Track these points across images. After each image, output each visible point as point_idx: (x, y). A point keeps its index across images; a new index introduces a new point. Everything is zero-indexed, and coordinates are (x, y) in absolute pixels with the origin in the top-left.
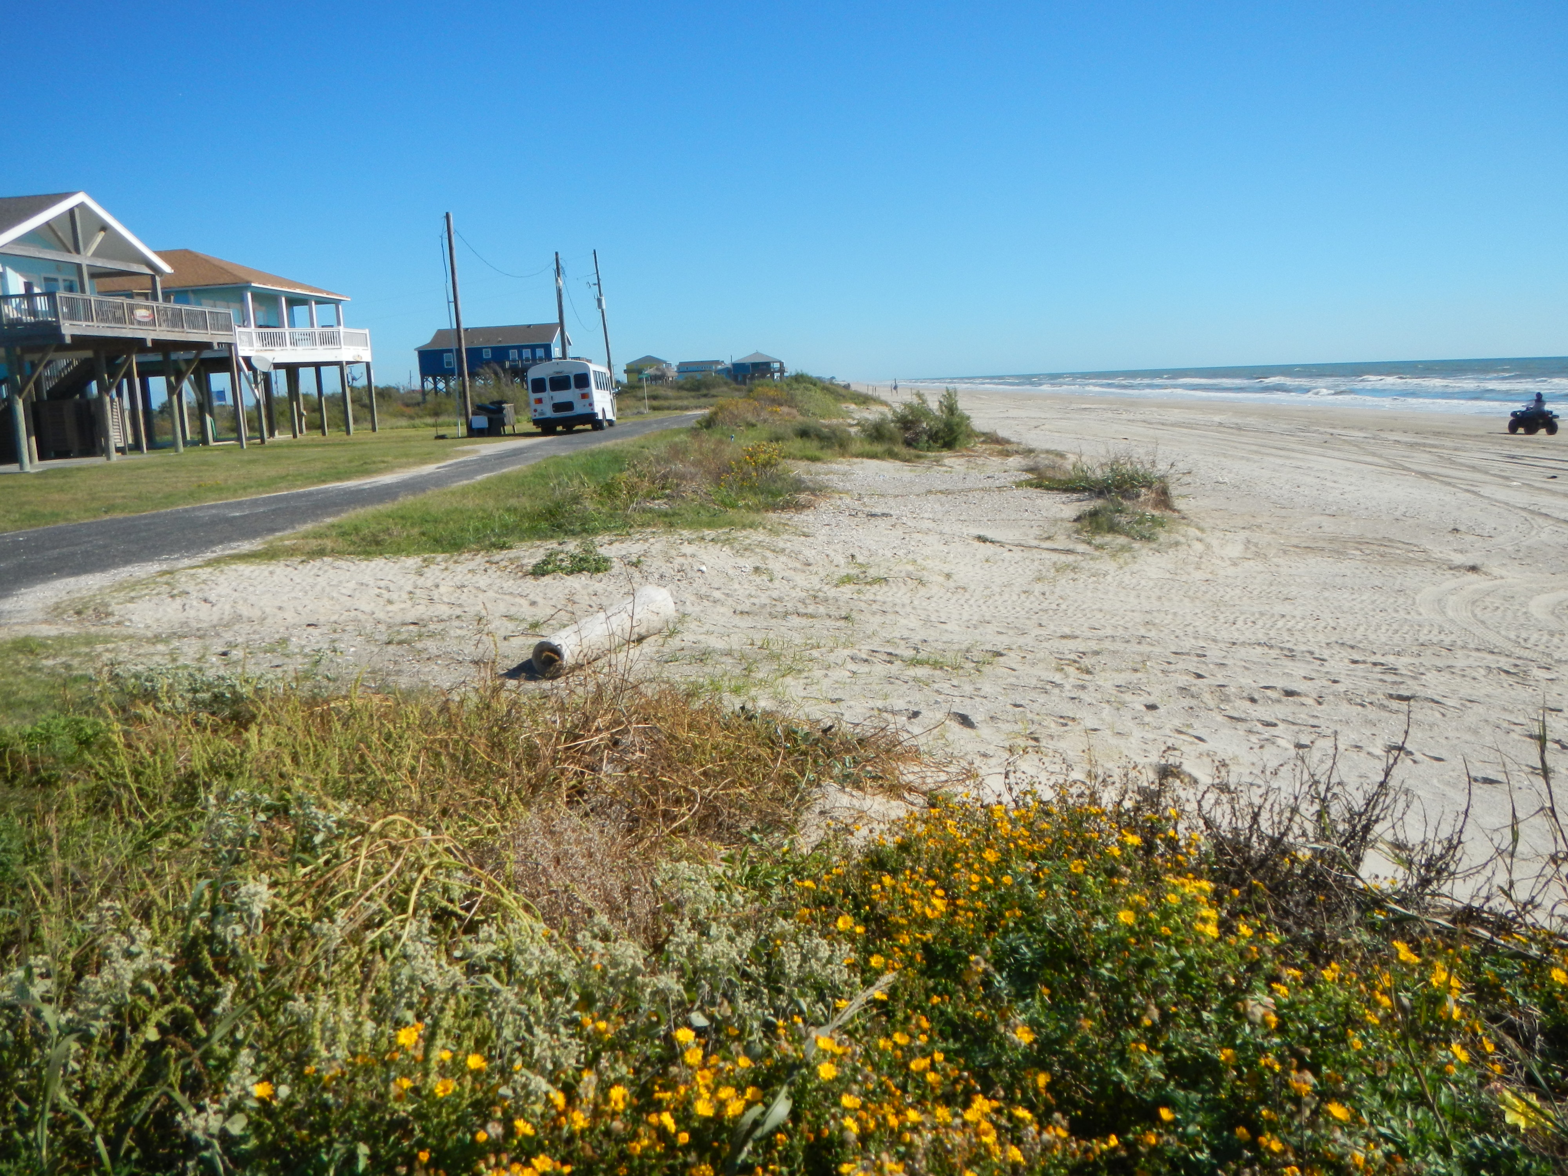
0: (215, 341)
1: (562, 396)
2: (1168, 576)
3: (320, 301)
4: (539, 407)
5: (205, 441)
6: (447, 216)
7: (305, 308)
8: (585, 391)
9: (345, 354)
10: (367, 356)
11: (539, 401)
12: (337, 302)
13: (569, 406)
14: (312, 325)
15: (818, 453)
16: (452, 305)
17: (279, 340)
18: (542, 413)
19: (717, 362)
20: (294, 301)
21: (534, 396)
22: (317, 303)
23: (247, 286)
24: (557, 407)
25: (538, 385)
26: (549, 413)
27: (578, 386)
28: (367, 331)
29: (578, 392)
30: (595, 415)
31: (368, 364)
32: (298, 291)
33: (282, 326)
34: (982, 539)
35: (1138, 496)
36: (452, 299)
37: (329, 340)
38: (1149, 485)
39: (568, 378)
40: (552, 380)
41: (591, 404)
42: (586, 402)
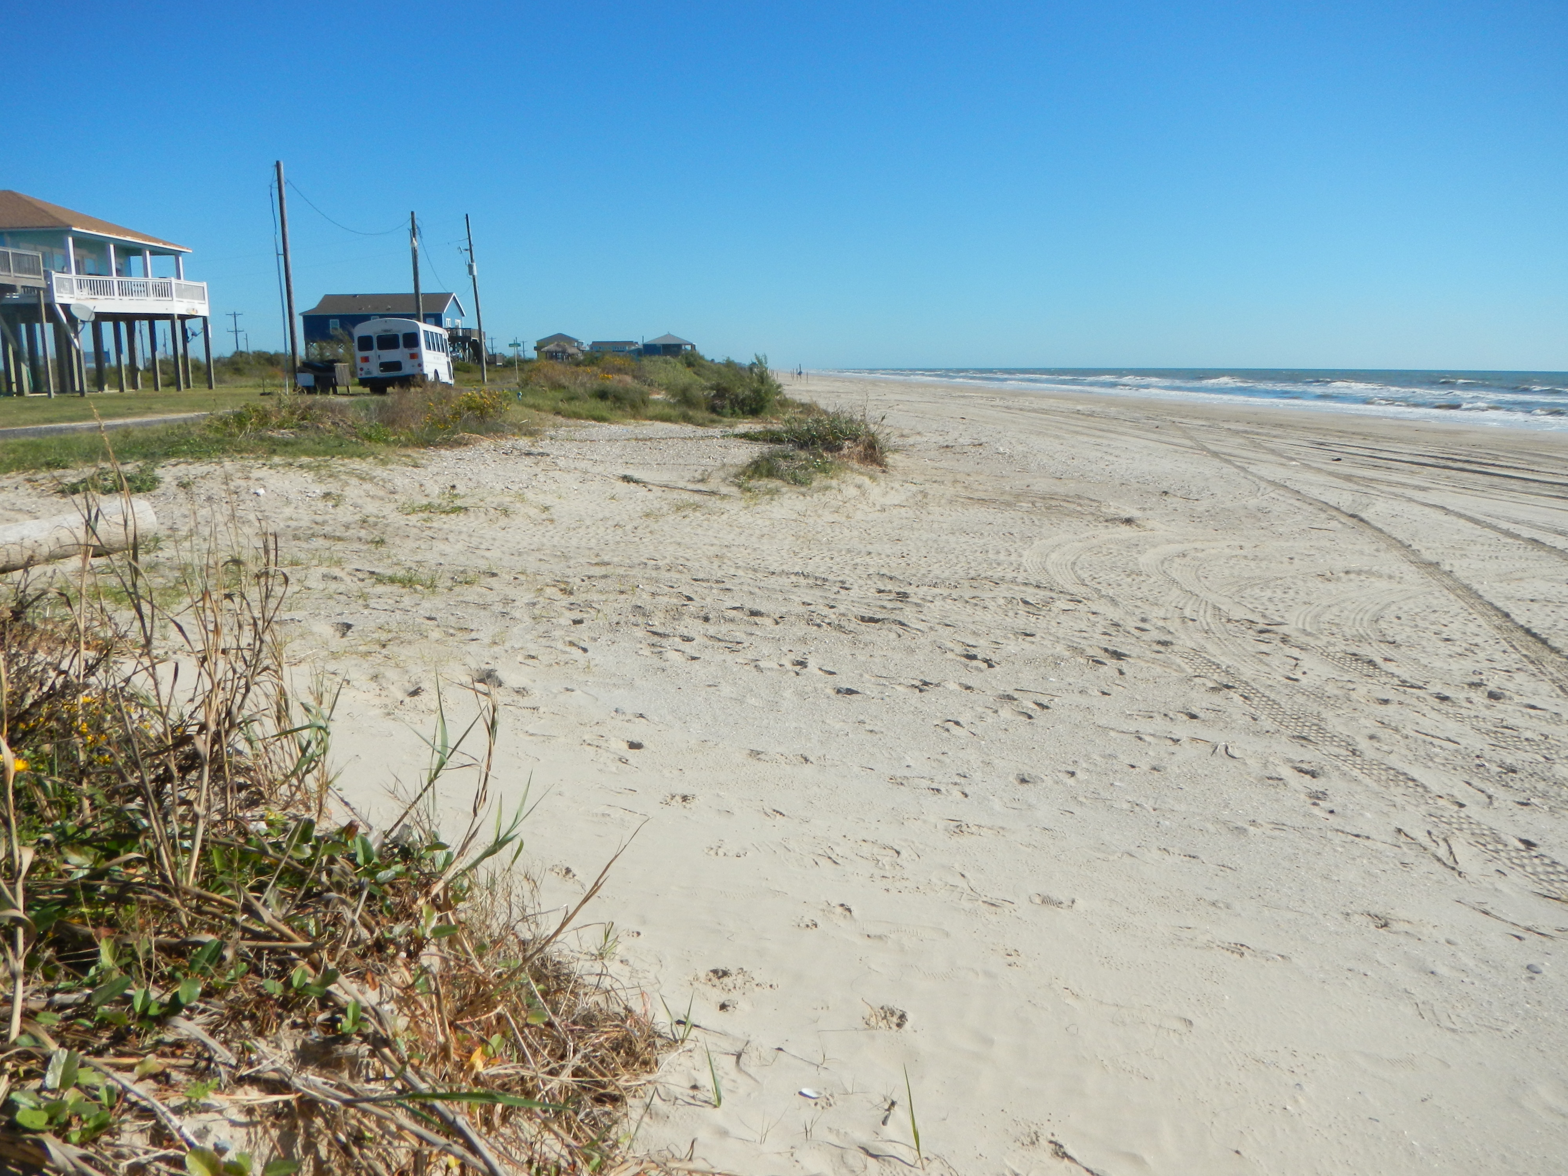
0: (19, 284)
1: (390, 355)
2: (795, 516)
3: (155, 252)
4: (365, 366)
5: (20, 392)
6: (278, 165)
7: (140, 258)
8: (414, 351)
9: (178, 307)
10: (203, 309)
11: (366, 359)
12: (177, 254)
13: (397, 366)
14: (146, 275)
15: (605, 414)
16: (282, 258)
17: (103, 289)
18: (369, 372)
19: (631, 343)
20: (127, 251)
21: (360, 354)
22: (153, 253)
23: (68, 231)
24: (387, 366)
25: (365, 343)
26: (376, 372)
27: (406, 345)
28: (205, 284)
29: (408, 352)
30: (425, 376)
31: (205, 319)
32: (129, 239)
33: (110, 274)
34: (627, 479)
35: (840, 448)
36: (281, 251)
37: (163, 292)
38: (855, 438)
39: (396, 337)
40: (380, 338)
41: (420, 365)
42: (415, 362)
